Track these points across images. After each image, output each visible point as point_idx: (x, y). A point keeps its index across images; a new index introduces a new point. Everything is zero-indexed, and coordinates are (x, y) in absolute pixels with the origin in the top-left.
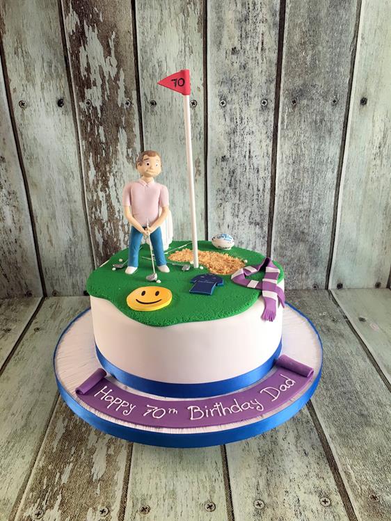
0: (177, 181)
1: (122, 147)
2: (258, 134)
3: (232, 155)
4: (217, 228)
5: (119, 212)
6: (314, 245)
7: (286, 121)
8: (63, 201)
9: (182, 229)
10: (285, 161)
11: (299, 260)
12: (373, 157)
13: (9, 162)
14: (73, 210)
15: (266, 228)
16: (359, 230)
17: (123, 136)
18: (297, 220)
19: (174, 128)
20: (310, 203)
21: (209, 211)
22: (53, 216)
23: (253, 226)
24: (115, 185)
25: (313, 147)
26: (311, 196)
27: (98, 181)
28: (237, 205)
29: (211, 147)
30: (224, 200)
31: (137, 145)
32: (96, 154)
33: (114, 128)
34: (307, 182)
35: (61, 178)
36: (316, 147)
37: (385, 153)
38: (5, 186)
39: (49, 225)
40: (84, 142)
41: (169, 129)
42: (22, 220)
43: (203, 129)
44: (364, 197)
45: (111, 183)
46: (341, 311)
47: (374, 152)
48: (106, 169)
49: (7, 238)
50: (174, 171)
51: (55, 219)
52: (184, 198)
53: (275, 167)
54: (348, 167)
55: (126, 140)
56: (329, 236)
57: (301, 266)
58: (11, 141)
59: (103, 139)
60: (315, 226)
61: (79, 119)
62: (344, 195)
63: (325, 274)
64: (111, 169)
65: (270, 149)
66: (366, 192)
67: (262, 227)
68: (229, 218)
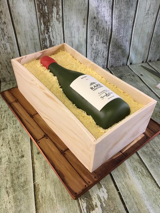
0: (76, 28)
1: (54, 15)
2: (106, 7)
3: (98, 16)
4: (90, 46)
5: (54, 42)
6: (124, 50)
7: (117, 1)
8: (31, 39)
9: (78, 47)
10: (116, 17)
11: (118, 56)
12: (145, 15)
13: (7, 24)
14: (35, 43)
15: (108, 44)
16: (138, 42)
17: (55, 9)
18: (119, 40)
19: (76, 5)
20: (123, 33)
21: (88, 39)
22: (27, 46)
23: (103, 44)
24: (52, 31)
25: (125, 11)
26: (124, 31)
27: (45, 30)
28: (98, 36)
29: (90, 13)
30: (93, 34)
31: (61, 14)
32: (44, 18)
33: (51, 6)
34: (123, 25)
35: (30, 30)
36: (127, 12)
37: (150, 13)
38: (7, 34)
39: (26, 50)
40: (39, 13)
41: (74, 6)
42: (14, 48)
43: (87, 6)
44: (142, 30)
45: (50, 30)
46: (134, 73)
47: (146, 12)
48: (48, 24)
49: (8, 56)
50: (75, 24)
51: (28, 47)
52: (79, 35)
53: (112, 20)
54: (137, 19)
55: (56, 11)
56: (129, 46)
57: (119, 58)
58: (8, 14)
59: (47, 11)
60: (125, 42)
61: (37, 3)
62: (135, 30)
63: (127, 60)
64: (50, 24)
65: (111, 13)
66: (142, 28)
67: (106, 44)
68: (95, 41)
